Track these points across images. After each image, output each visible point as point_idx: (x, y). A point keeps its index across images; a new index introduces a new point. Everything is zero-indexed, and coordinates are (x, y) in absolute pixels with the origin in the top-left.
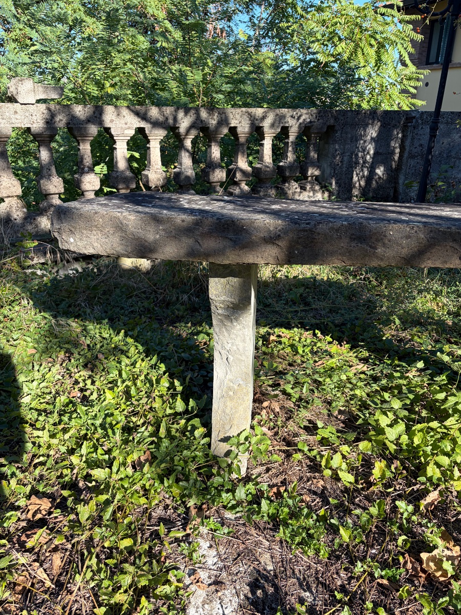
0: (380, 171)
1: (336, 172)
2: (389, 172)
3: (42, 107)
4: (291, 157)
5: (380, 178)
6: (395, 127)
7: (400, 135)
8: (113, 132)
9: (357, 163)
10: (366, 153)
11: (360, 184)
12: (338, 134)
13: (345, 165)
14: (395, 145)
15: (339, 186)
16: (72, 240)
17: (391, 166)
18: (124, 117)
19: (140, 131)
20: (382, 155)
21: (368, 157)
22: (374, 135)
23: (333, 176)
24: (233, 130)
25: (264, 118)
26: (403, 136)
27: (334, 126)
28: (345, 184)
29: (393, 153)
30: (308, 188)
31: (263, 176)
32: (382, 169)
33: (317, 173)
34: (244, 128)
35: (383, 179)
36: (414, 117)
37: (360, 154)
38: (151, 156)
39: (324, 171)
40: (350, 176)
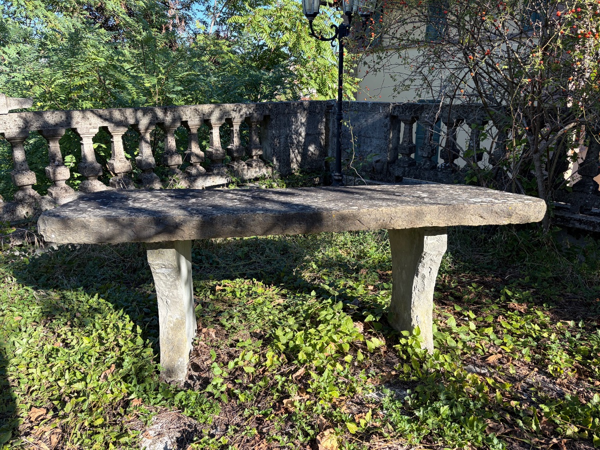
0: (312, 148)
1: (276, 151)
2: (320, 148)
3: (15, 115)
4: (236, 141)
5: (312, 153)
6: (319, 113)
7: (324, 120)
8: (79, 131)
9: (293, 143)
10: (298, 135)
11: (296, 159)
12: (273, 122)
13: (282, 146)
14: (322, 127)
15: (280, 162)
16: (53, 236)
17: (320, 144)
18: (88, 119)
19: (104, 129)
20: (312, 137)
21: (301, 138)
22: (303, 121)
23: (274, 154)
24: (185, 124)
25: (211, 113)
26: (327, 120)
27: (269, 116)
28: (284, 160)
29: (320, 133)
30: (254, 165)
31: (214, 158)
32: (313, 146)
33: (260, 153)
34: (194, 122)
35: (315, 154)
36: (333, 106)
37: (294, 137)
38: (115, 148)
39: (266, 151)
40: (288, 153)
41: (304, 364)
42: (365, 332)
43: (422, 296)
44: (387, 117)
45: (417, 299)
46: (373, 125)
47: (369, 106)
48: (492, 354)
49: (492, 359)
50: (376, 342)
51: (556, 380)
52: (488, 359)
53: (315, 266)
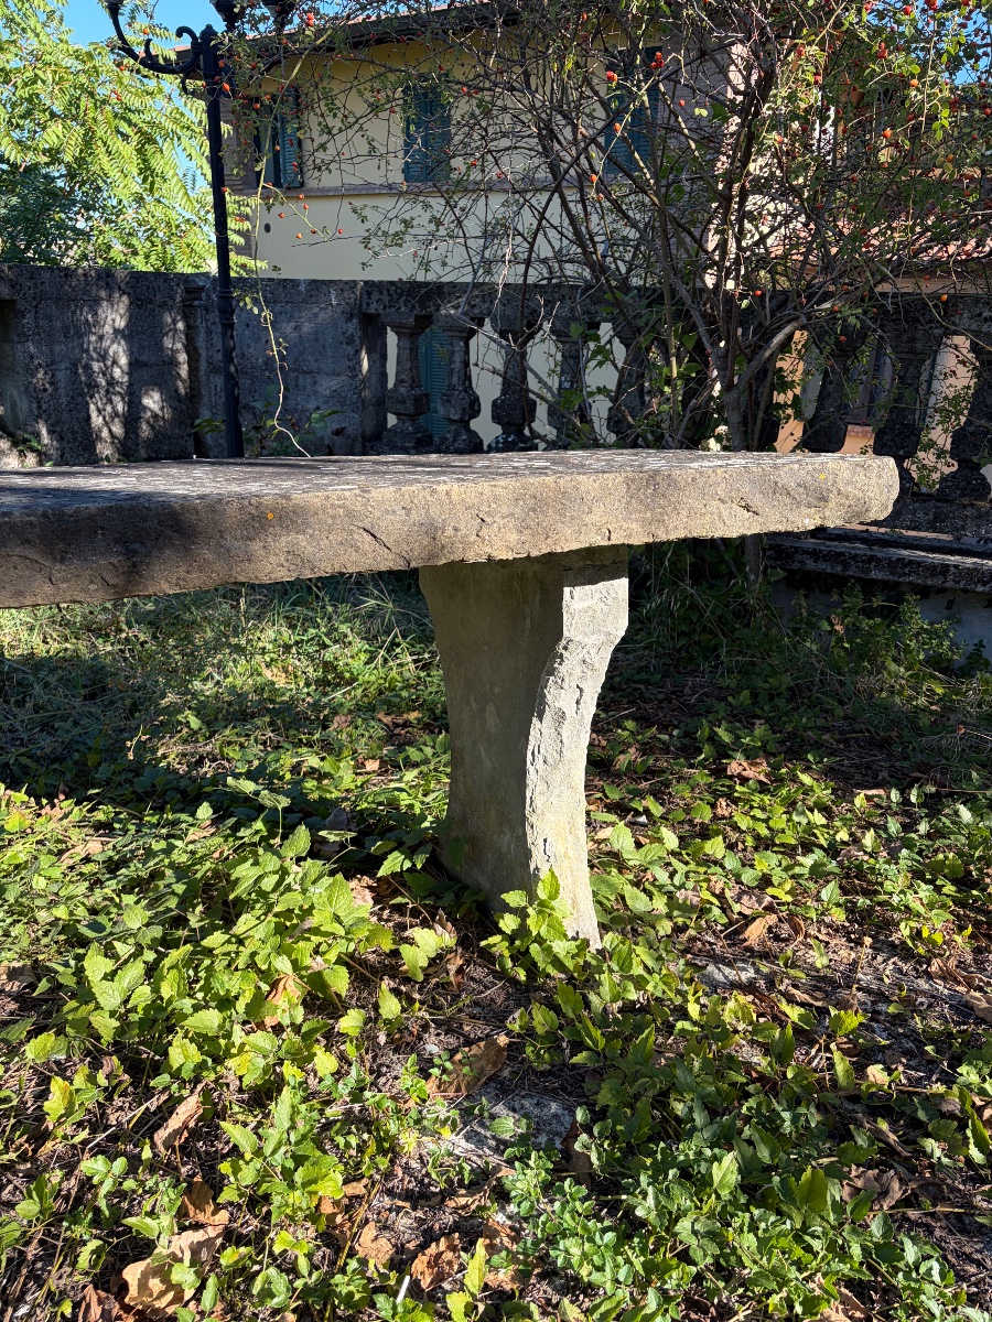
0: (152, 401)
1: (45, 406)
2: (175, 404)
5: (155, 416)
6: (163, 305)
7: (180, 325)
9: (94, 386)
10: (109, 363)
11: (110, 431)
12: (28, 320)
13: (62, 391)
14: (175, 344)
15: (61, 439)
17: (176, 391)
20: (149, 367)
21: (117, 372)
22: (121, 323)
23: (39, 416)
26: (188, 327)
27: (12, 302)
28: (74, 433)
29: (174, 363)
32: (156, 396)
35: (163, 418)
36: (202, 288)
37: (96, 366)
39: (14, 407)
40: (83, 414)
41: (197, 1080)
42: (382, 909)
43: (557, 777)
44: (352, 316)
45: (541, 787)
46: (316, 340)
47: (302, 288)
48: (754, 919)
49: (755, 933)
50: (428, 942)
51: (929, 965)
52: (747, 934)
53: (195, 723)
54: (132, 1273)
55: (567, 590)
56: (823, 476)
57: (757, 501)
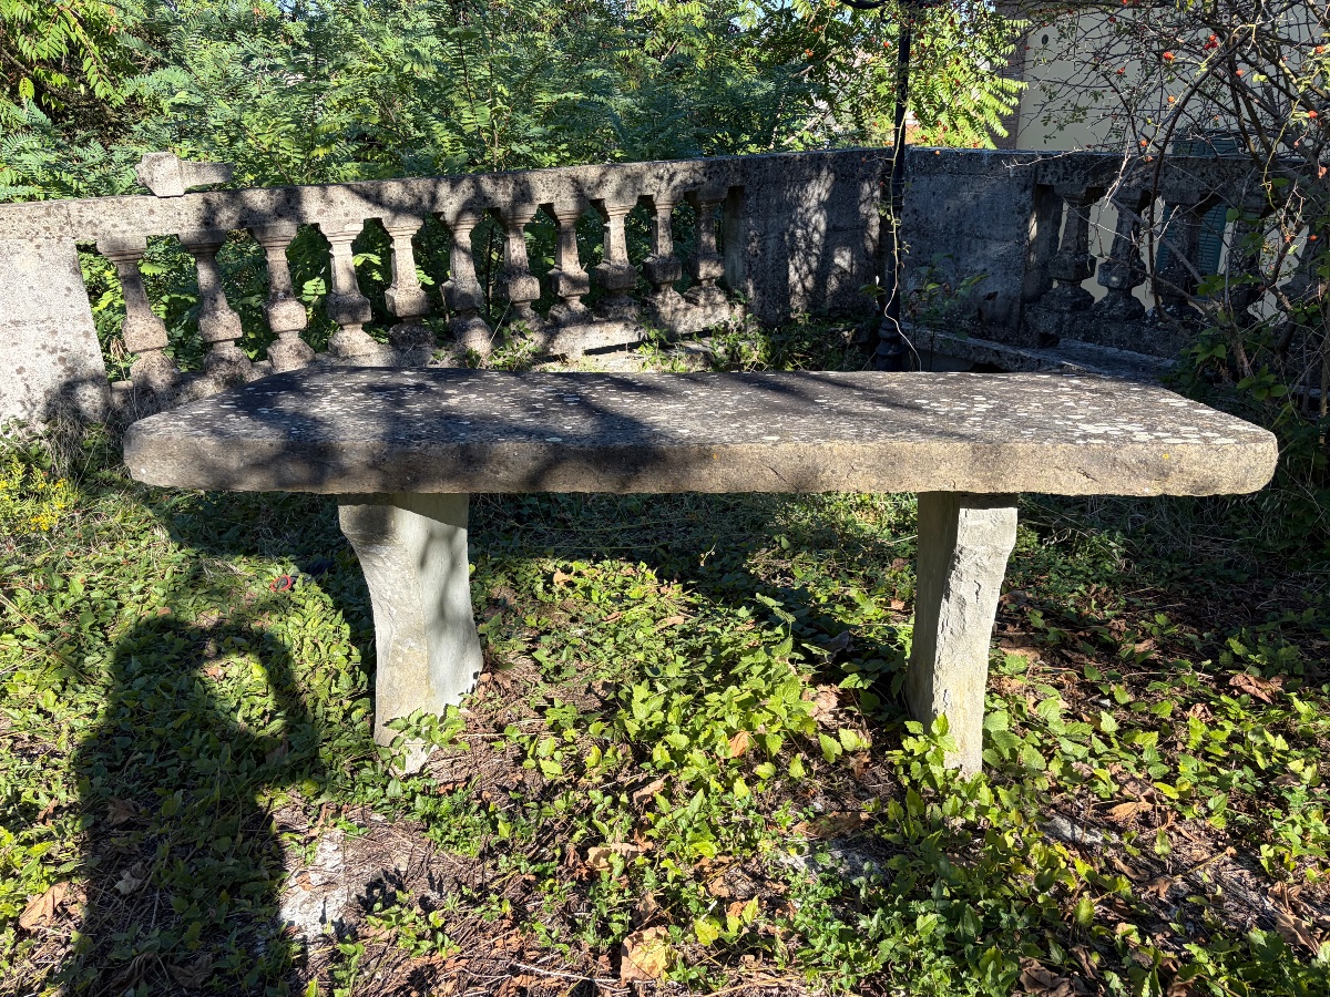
0: (843, 260)
1: (754, 268)
2: (863, 261)
3: (197, 199)
4: (665, 246)
5: (844, 272)
6: (865, 178)
7: (877, 193)
8: (323, 229)
9: (794, 249)
10: (810, 230)
11: (804, 286)
12: (751, 201)
13: (770, 256)
14: (870, 210)
15: (763, 294)
17: (866, 250)
18: (342, 203)
19: (373, 225)
20: (844, 231)
21: (816, 237)
22: (825, 196)
23: (749, 276)
24: (547, 209)
25: (600, 183)
26: (884, 194)
27: (742, 188)
28: (775, 288)
29: (865, 226)
30: (702, 301)
31: (611, 285)
32: (847, 255)
33: (717, 271)
34: (566, 206)
35: (851, 274)
37: (799, 233)
38: (398, 264)
39: (733, 268)
40: (784, 274)
41: (665, 771)
42: (841, 712)
43: (962, 645)
44: (1026, 188)
45: (947, 651)
46: (992, 209)
47: (985, 161)
48: (1127, 800)
49: (1121, 812)
50: (853, 739)
51: (1273, 885)
52: (1114, 810)
53: (785, 543)
54: (593, 852)
55: (962, 511)
56: (1166, 457)
57: (1094, 470)
